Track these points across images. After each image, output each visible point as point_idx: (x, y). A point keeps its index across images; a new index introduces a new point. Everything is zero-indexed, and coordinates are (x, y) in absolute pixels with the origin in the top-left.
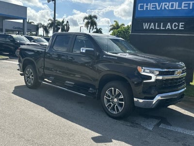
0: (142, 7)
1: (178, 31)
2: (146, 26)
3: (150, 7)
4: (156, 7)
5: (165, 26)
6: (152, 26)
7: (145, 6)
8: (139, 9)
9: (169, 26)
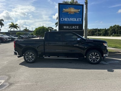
0: (62, 19)
1: (77, 29)
2: (65, 27)
3: (66, 19)
4: (68, 20)
5: (72, 27)
6: (67, 27)
7: (64, 19)
8: (61, 20)
9: (73, 27)
